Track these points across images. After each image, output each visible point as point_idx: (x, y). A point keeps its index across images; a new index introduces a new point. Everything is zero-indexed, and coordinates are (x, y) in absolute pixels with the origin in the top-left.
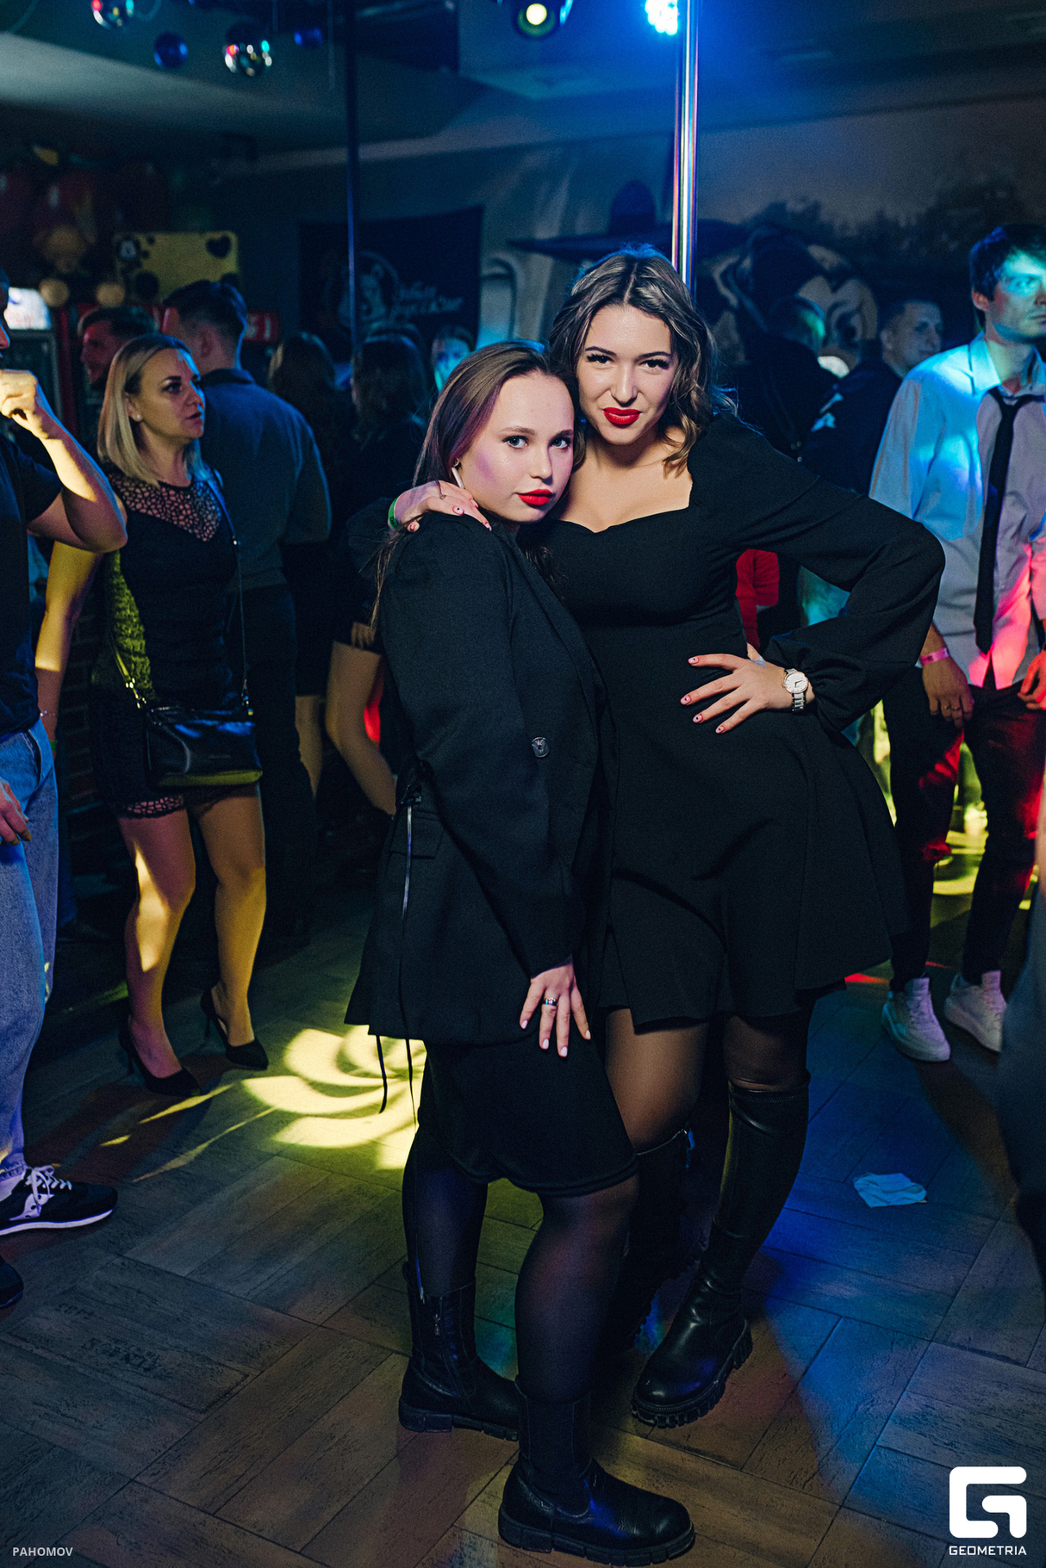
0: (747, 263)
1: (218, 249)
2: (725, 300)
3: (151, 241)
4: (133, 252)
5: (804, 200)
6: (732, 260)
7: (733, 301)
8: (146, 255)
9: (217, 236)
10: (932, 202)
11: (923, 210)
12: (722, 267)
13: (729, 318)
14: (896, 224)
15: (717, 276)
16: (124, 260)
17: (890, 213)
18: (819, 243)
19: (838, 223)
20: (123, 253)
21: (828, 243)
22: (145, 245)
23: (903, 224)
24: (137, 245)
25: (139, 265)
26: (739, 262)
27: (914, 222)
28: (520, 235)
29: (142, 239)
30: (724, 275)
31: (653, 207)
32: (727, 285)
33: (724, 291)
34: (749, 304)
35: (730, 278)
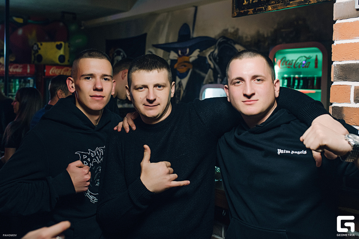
0: (216, 52)
1: (59, 47)
2: (210, 65)
3: (41, 45)
4: (36, 48)
5: (234, 28)
6: (212, 50)
7: (212, 66)
8: (40, 49)
9: (59, 43)
10: (276, 26)
11: (272, 30)
12: (209, 53)
13: (210, 71)
14: (264, 35)
15: (207, 56)
16: (34, 50)
17: (261, 32)
18: (238, 43)
19: (244, 36)
20: (34, 48)
21: (241, 44)
22: (40, 46)
23: (266, 36)
24: (38, 46)
25: (38, 52)
26: (214, 52)
27: (269, 35)
28: (155, 43)
29: (39, 44)
30: (209, 56)
31: (190, 32)
32: (210, 60)
33: (210, 62)
34: (217, 67)
35: (211, 58)
